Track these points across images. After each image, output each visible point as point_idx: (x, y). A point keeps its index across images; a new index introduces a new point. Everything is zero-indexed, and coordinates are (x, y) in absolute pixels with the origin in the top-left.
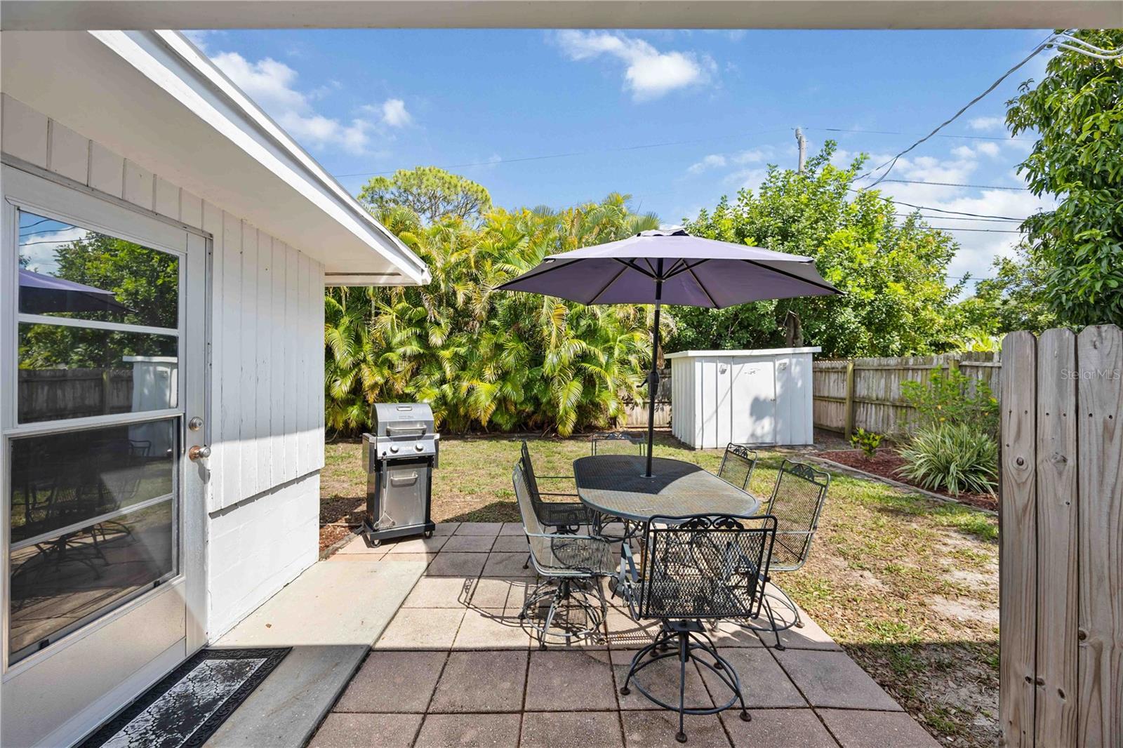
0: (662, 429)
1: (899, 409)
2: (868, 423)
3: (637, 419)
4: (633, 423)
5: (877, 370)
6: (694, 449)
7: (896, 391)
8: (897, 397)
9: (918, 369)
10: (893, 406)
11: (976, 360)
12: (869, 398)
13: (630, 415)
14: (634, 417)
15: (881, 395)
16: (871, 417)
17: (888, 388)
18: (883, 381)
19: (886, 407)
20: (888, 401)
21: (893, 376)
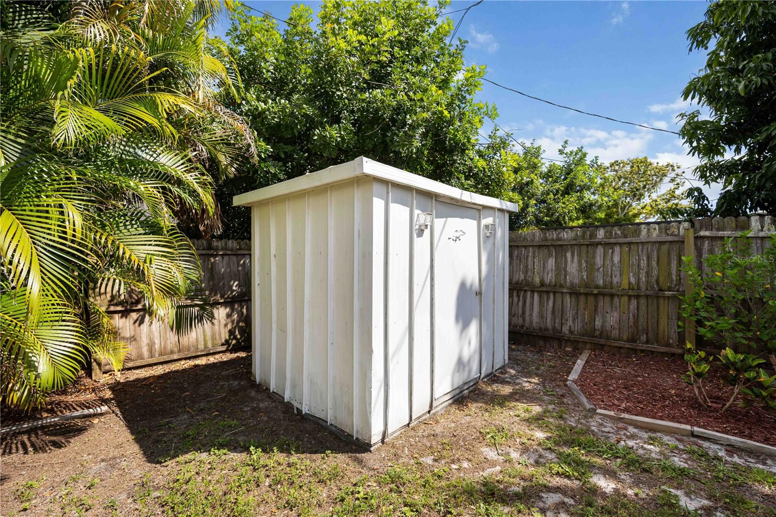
0: (212, 360)
1: (582, 299)
2: (527, 318)
3: (151, 346)
4: (140, 357)
5: (540, 246)
6: (364, 447)
7: (576, 273)
8: (576, 281)
9: (615, 244)
10: (571, 294)
11: (718, 230)
12: (528, 284)
13: (133, 339)
14: (145, 341)
15: (549, 278)
16: (532, 309)
17: (561, 269)
18: (551, 262)
19: (558, 296)
20: (561, 286)
21: (569, 255)
